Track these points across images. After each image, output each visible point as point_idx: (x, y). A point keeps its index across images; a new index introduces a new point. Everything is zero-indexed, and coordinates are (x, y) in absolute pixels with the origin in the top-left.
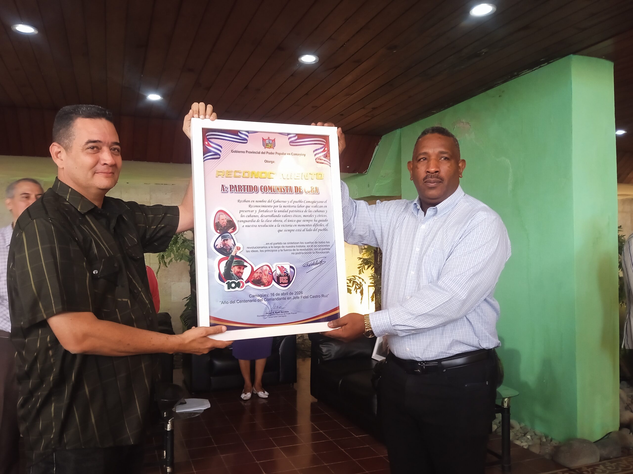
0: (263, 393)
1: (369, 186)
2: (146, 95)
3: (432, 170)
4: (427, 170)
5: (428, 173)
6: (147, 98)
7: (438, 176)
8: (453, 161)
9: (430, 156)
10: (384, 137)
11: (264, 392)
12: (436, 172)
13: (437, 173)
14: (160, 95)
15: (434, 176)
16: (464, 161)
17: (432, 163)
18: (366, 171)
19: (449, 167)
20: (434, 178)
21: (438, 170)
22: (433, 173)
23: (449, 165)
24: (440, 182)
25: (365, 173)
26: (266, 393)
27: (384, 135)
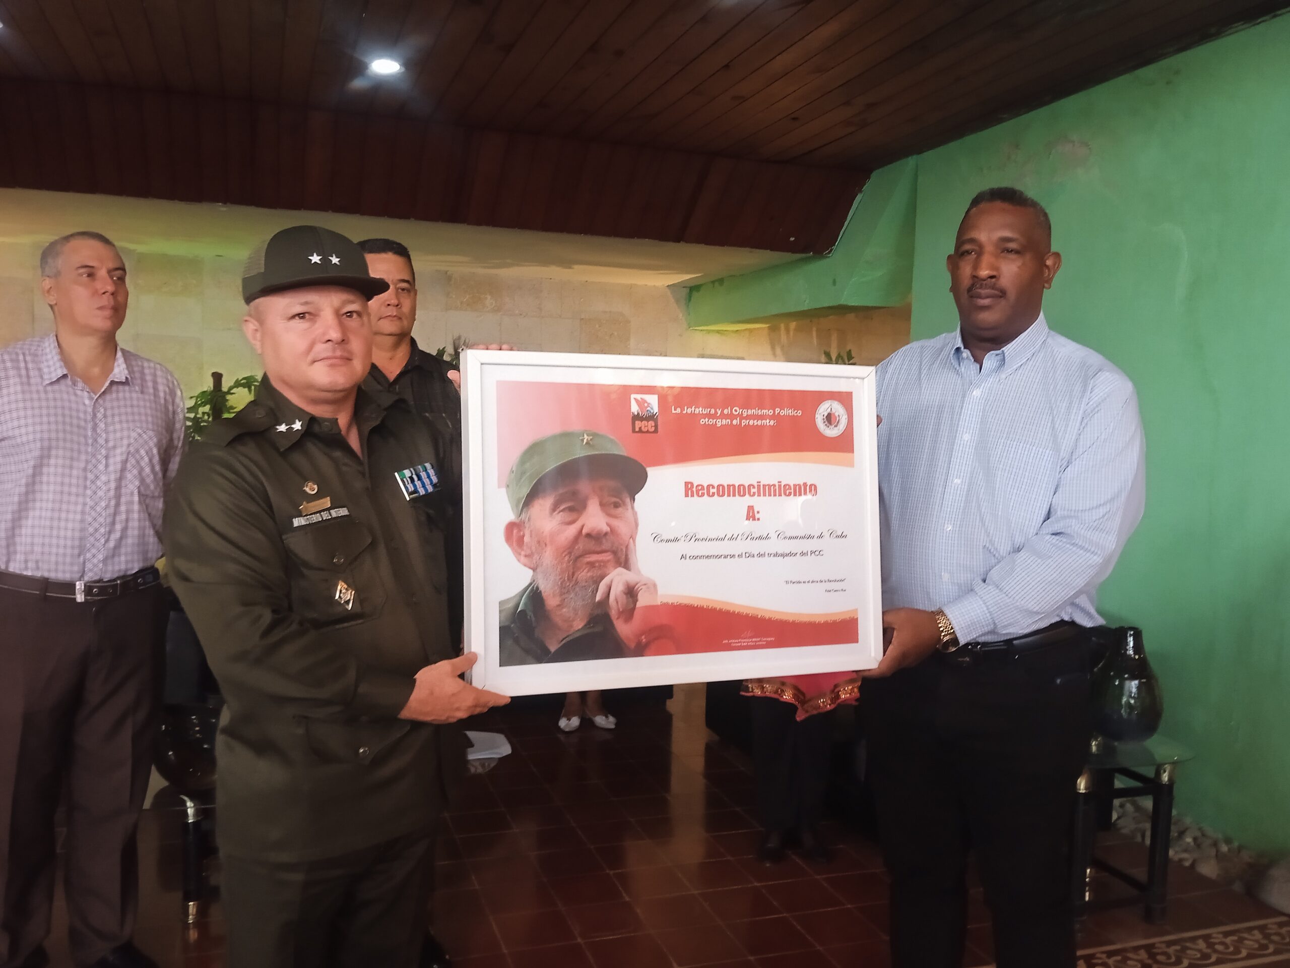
0: (604, 718)
1: (834, 283)
2: (366, 60)
3: (984, 273)
4: (974, 274)
5: (976, 280)
6: (371, 68)
7: (995, 284)
8: (1028, 257)
9: (981, 246)
10: (875, 175)
11: (607, 717)
12: (992, 277)
13: (994, 280)
14: (396, 60)
15: (986, 284)
16: (1057, 255)
17: (986, 259)
18: (831, 250)
19: (1019, 267)
20: (986, 288)
21: (994, 273)
22: (984, 280)
23: (1019, 263)
24: (1001, 297)
25: (829, 253)
26: (612, 719)
27: (878, 168)
